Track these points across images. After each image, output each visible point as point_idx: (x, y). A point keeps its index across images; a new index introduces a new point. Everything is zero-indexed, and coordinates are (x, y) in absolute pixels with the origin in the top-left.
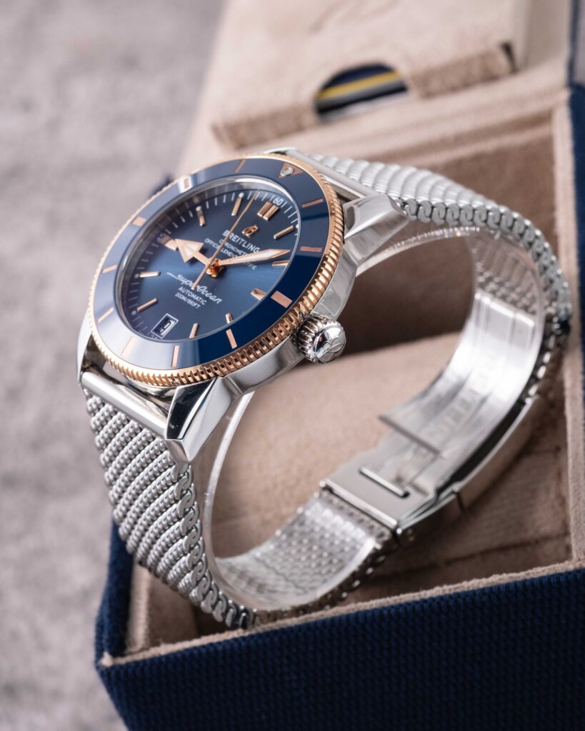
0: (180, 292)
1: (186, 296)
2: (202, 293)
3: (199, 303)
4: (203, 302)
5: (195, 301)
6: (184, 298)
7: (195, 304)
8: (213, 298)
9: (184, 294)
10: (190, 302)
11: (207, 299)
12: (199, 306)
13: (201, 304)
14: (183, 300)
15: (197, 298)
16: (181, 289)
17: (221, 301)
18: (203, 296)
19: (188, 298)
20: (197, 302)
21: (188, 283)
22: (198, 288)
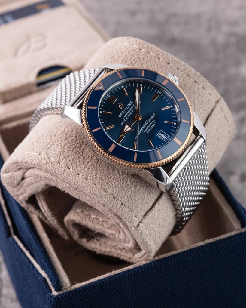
0: (147, 131)
1: (149, 129)
3: (153, 123)
4: (153, 121)
5: (152, 125)
6: (150, 130)
7: (154, 124)
8: (152, 117)
9: (148, 130)
10: (152, 127)
11: (152, 120)
12: (155, 123)
13: (154, 122)
14: (151, 130)
15: (151, 124)
16: (145, 131)
17: (154, 114)
18: (150, 122)
19: (150, 127)
20: (153, 124)
21: (142, 129)
22: (146, 124)
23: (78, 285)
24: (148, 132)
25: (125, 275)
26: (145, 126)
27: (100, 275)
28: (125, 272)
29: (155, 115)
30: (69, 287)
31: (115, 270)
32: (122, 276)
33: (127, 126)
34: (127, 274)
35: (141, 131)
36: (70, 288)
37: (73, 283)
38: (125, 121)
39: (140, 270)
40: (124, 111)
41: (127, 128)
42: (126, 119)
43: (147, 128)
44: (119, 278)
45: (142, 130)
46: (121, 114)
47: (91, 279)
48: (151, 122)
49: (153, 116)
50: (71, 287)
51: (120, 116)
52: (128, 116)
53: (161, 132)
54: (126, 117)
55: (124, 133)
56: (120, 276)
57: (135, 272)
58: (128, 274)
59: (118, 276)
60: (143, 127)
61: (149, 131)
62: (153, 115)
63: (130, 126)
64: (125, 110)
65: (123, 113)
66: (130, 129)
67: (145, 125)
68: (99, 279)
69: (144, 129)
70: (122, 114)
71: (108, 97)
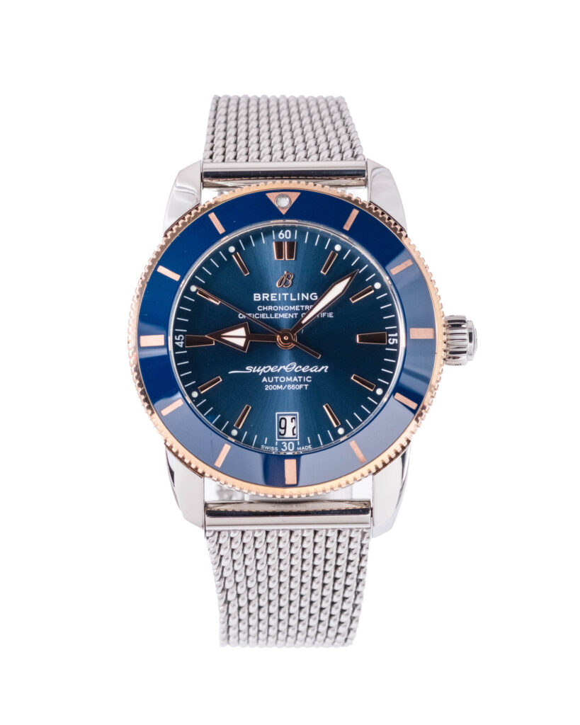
0: (269, 384)
1: (278, 383)
2: (296, 371)
3: (302, 382)
4: (307, 379)
5: (296, 383)
6: (278, 387)
7: (300, 387)
8: (315, 369)
9: (274, 383)
10: (291, 387)
11: (308, 373)
12: (306, 385)
13: (306, 383)
14: (280, 390)
15: (295, 379)
16: (264, 380)
17: (327, 367)
18: (301, 373)
19: (284, 384)
20: (299, 383)
21: (266, 369)
22: (286, 368)
24: (267, 388)
26: (279, 370)
29: (325, 371)
33: (241, 332)
35: (258, 371)
38: (255, 316)
40: (277, 297)
41: (237, 337)
42: (263, 316)
43: (276, 378)
45: (261, 370)
46: (265, 296)
48: (300, 377)
49: (319, 371)
51: (257, 297)
52: (273, 316)
53: (296, 415)
54: (265, 312)
55: (219, 337)
60: (272, 369)
61: (273, 387)
62: (323, 367)
63: (248, 337)
64: (283, 297)
65: (269, 298)
66: (241, 342)
67: (281, 368)
69: (270, 374)
70: (267, 298)
71: (282, 235)
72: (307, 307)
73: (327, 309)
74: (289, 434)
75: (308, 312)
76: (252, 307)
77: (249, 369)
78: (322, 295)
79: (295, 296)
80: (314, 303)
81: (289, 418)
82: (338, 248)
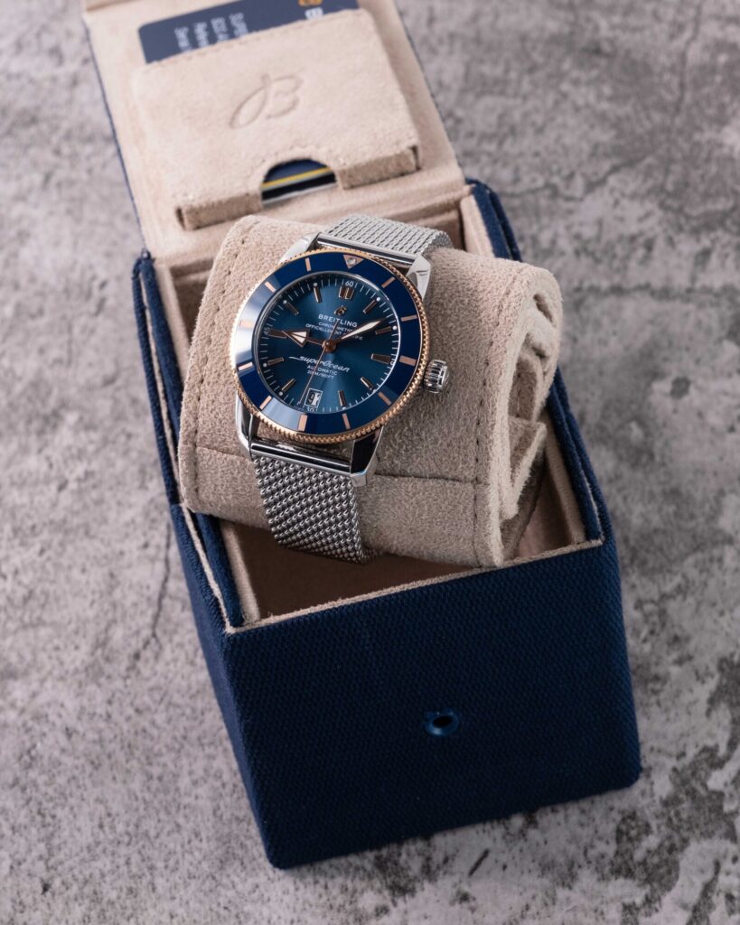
0: (311, 370)
1: (317, 371)
2: (329, 366)
3: (331, 374)
5: (327, 373)
6: (315, 373)
8: (341, 368)
9: (314, 370)
10: (323, 375)
11: (338, 370)
13: (333, 375)
14: (316, 375)
15: (327, 371)
16: (309, 367)
19: (320, 372)
20: (329, 374)
21: (312, 361)
22: (324, 363)
23: (273, 619)
24: (309, 372)
25: (359, 609)
26: (319, 363)
27: (315, 605)
28: (360, 604)
29: (347, 371)
30: (256, 621)
31: (343, 598)
32: (353, 610)
33: (304, 334)
34: (362, 608)
35: (307, 361)
36: (259, 623)
37: (264, 615)
38: (315, 327)
39: (387, 604)
41: (301, 337)
42: (320, 329)
43: (317, 367)
44: (348, 613)
45: (309, 361)
46: (326, 317)
47: (298, 610)
48: (331, 371)
49: (344, 370)
50: (260, 620)
53: (321, 393)
54: (322, 326)
56: (350, 611)
57: (377, 605)
58: (365, 607)
59: (347, 610)
60: (315, 361)
61: (312, 373)
62: (346, 368)
63: (306, 338)
66: (302, 340)
67: (321, 362)
68: (313, 612)
69: (313, 365)
71: (348, 284)
72: (349, 330)
73: (359, 334)
74: (314, 403)
75: (348, 333)
76: (316, 322)
77: (302, 358)
78: (359, 326)
79: (343, 322)
80: (354, 329)
81: (317, 394)
82: (378, 299)
